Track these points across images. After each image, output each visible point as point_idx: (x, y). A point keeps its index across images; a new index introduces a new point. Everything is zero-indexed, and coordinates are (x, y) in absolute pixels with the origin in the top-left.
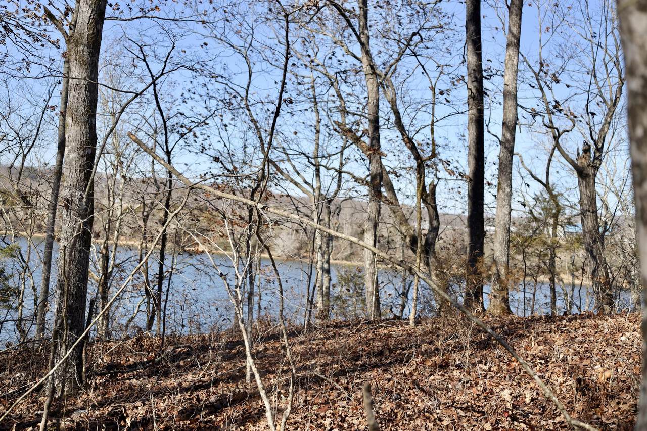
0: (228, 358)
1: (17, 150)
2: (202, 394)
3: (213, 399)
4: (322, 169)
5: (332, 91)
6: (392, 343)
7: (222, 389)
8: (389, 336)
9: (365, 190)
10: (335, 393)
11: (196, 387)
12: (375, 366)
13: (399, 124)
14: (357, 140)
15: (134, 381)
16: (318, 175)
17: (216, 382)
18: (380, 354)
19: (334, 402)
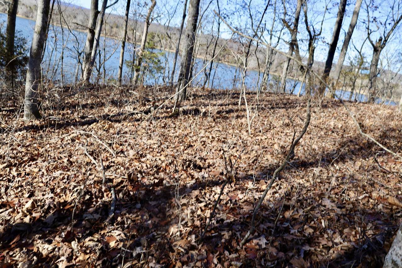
0: (233, 98)
1: (167, 18)
2: (224, 107)
3: (227, 109)
4: (273, 37)
5: (282, 5)
6: (290, 101)
7: (230, 107)
8: (289, 99)
9: (288, 46)
10: (269, 114)
11: (221, 105)
12: (283, 108)
13: (306, 21)
14: (288, 27)
15: (202, 100)
16: (271, 38)
17: (229, 105)
18: (286, 104)
19: (268, 117)
